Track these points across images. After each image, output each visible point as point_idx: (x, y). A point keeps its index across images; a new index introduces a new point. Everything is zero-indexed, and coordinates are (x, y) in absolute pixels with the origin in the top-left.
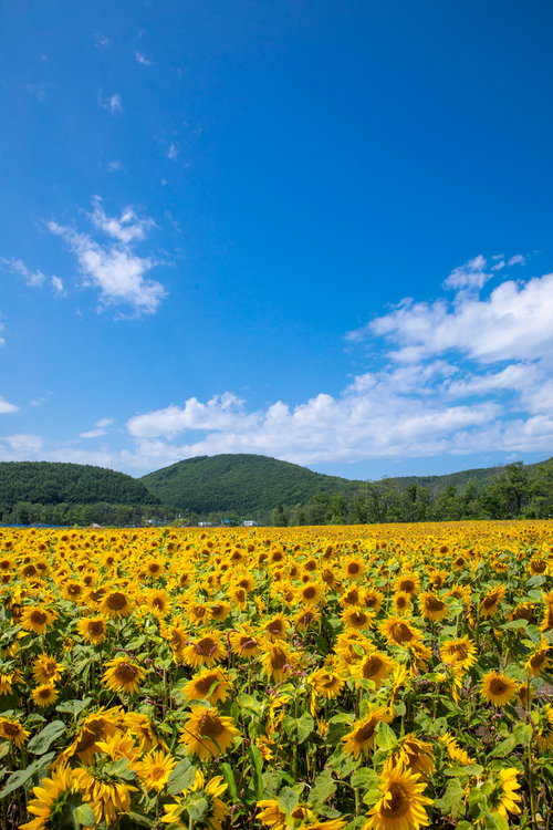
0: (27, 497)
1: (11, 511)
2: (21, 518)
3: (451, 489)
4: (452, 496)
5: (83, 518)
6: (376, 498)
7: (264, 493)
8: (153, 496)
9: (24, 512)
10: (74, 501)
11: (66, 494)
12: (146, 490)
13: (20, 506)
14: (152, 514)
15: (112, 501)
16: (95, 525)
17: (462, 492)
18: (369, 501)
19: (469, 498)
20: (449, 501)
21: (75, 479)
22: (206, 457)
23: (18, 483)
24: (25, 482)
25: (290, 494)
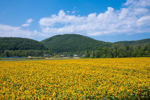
0: (7, 48)
1: (3, 52)
2: (7, 55)
3: (140, 47)
4: (140, 49)
5: (25, 54)
6: (116, 49)
7: (79, 46)
8: (46, 47)
9: (7, 53)
10: (22, 49)
11: (19, 47)
12: (43, 46)
13: (6, 51)
14: (46, 53)
15: (34, 49)
16: (30, 57)
17: (143, 48)
18: (114, 50)
19: (145, 50)
20: (139, 50)
21: (22, 42)
22: (61, 35)
23: (3, 44)
24: (6, 44)
25: (87, 47)
